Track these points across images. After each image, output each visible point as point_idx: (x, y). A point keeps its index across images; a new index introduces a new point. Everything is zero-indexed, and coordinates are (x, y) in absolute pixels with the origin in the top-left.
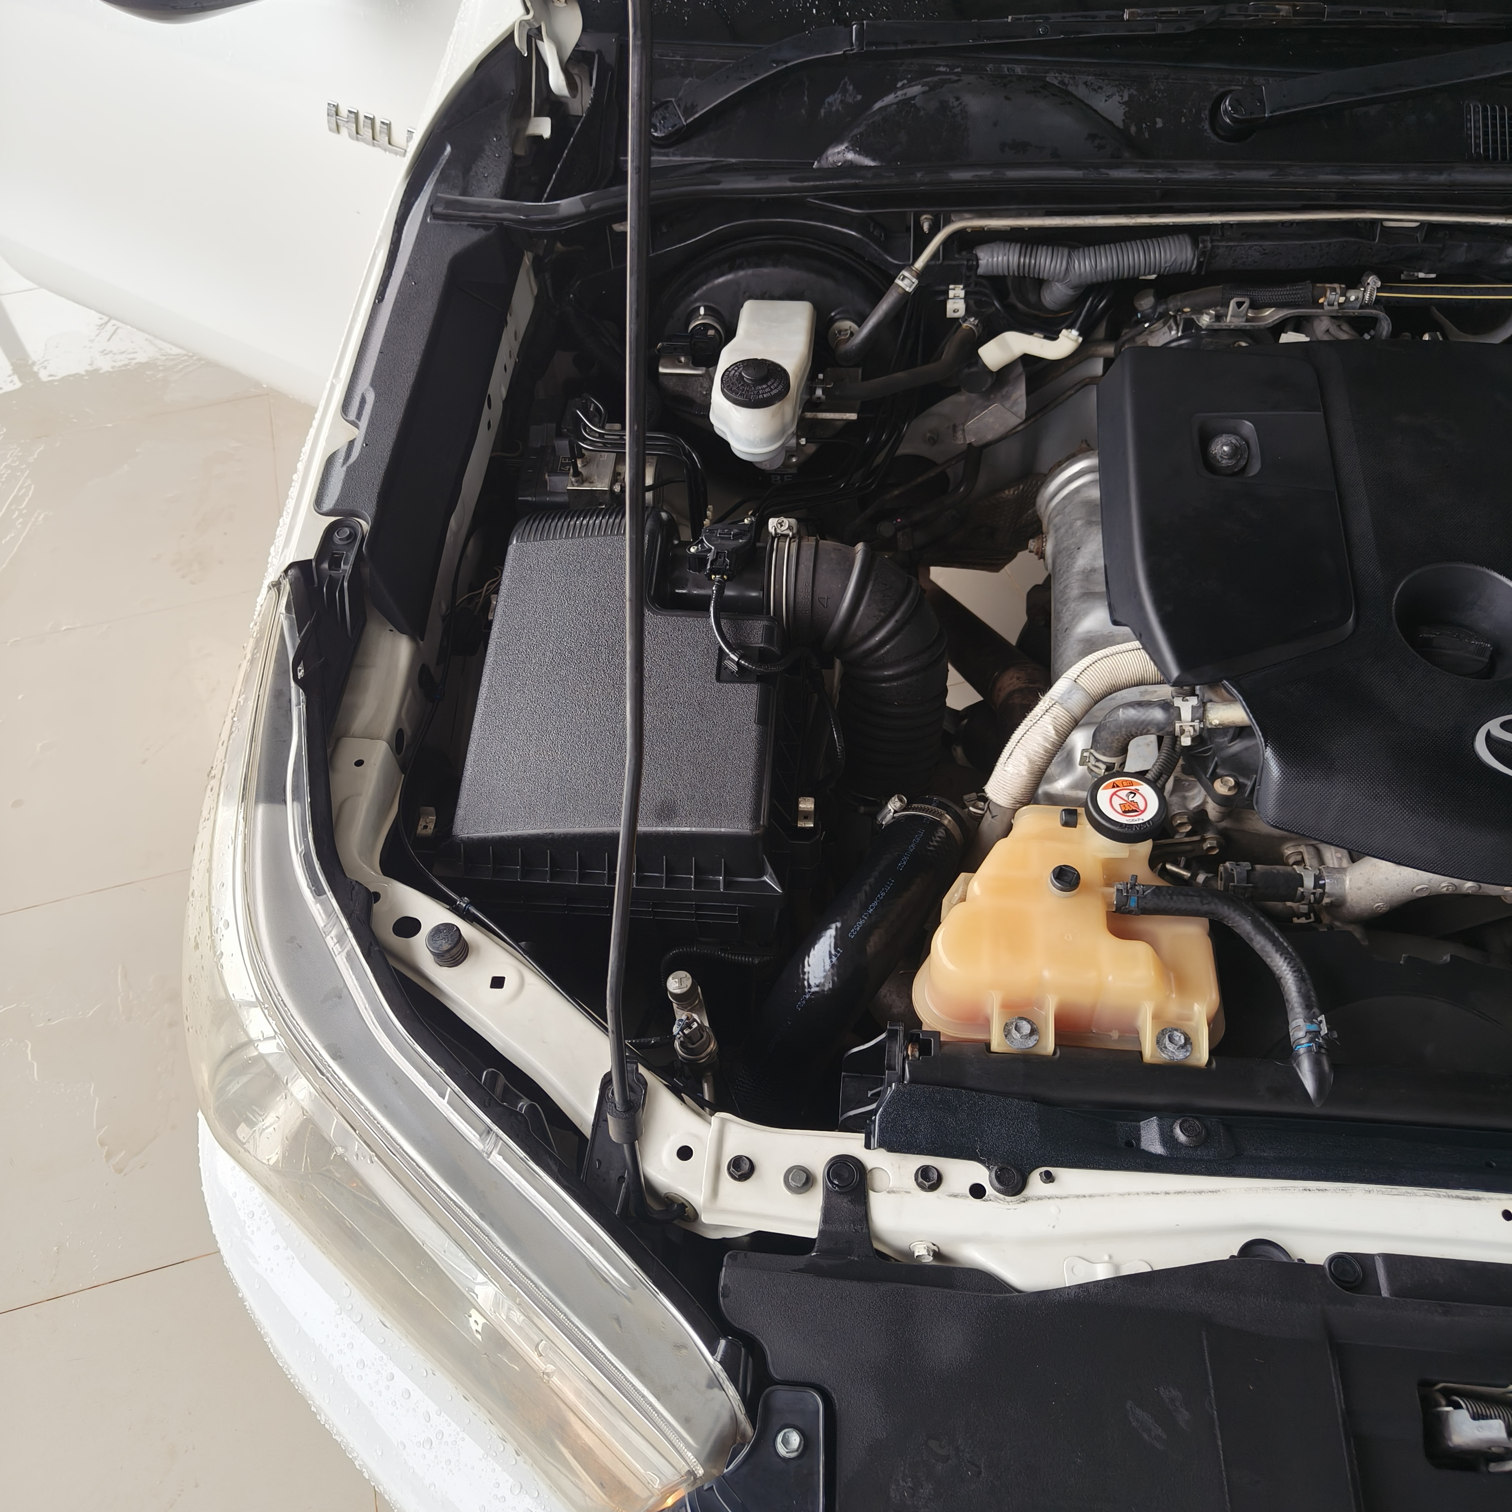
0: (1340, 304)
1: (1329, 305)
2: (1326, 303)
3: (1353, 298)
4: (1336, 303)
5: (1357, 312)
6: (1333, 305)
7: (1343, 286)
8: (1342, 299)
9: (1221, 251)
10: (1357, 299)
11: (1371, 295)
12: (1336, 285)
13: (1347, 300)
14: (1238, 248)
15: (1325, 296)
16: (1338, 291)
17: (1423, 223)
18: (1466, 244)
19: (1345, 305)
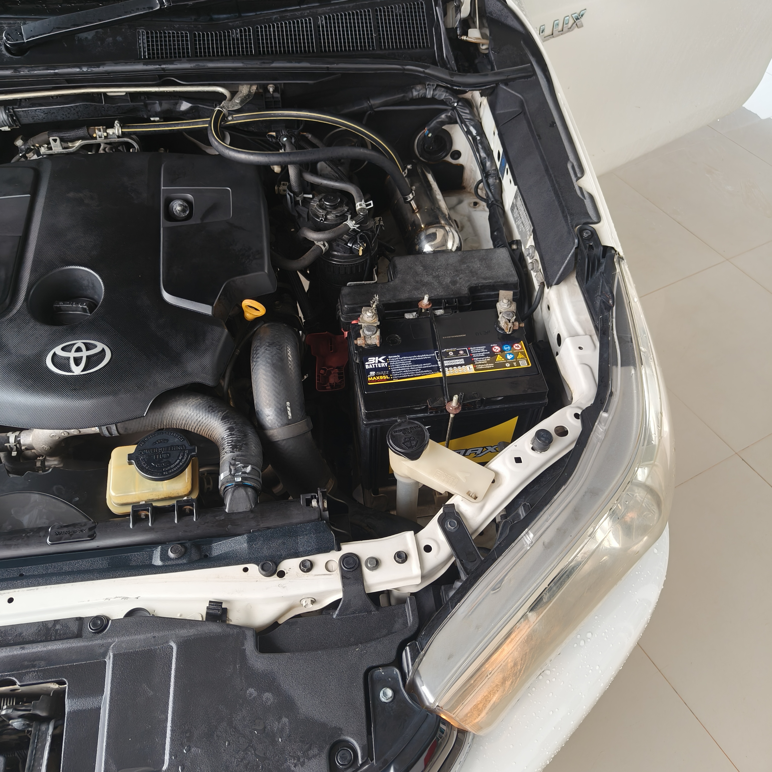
0: (105, 136)
1: (100, 137)
2: (98, 137)
3: (111, 133)
4: (103, 136)
5: (117, 140)
6: (101, 137)
7: (104, 127)
8: (105, 134)
9: (21, 113)
10: (114, 133)
11: (118, 131)
12: (101, 127)
13: (107, 134)
14: (29, 111)
15: (95, 133)
16: (102, 130)
17: (127, 93)
18: (157, 102)
19: (109, 137)
